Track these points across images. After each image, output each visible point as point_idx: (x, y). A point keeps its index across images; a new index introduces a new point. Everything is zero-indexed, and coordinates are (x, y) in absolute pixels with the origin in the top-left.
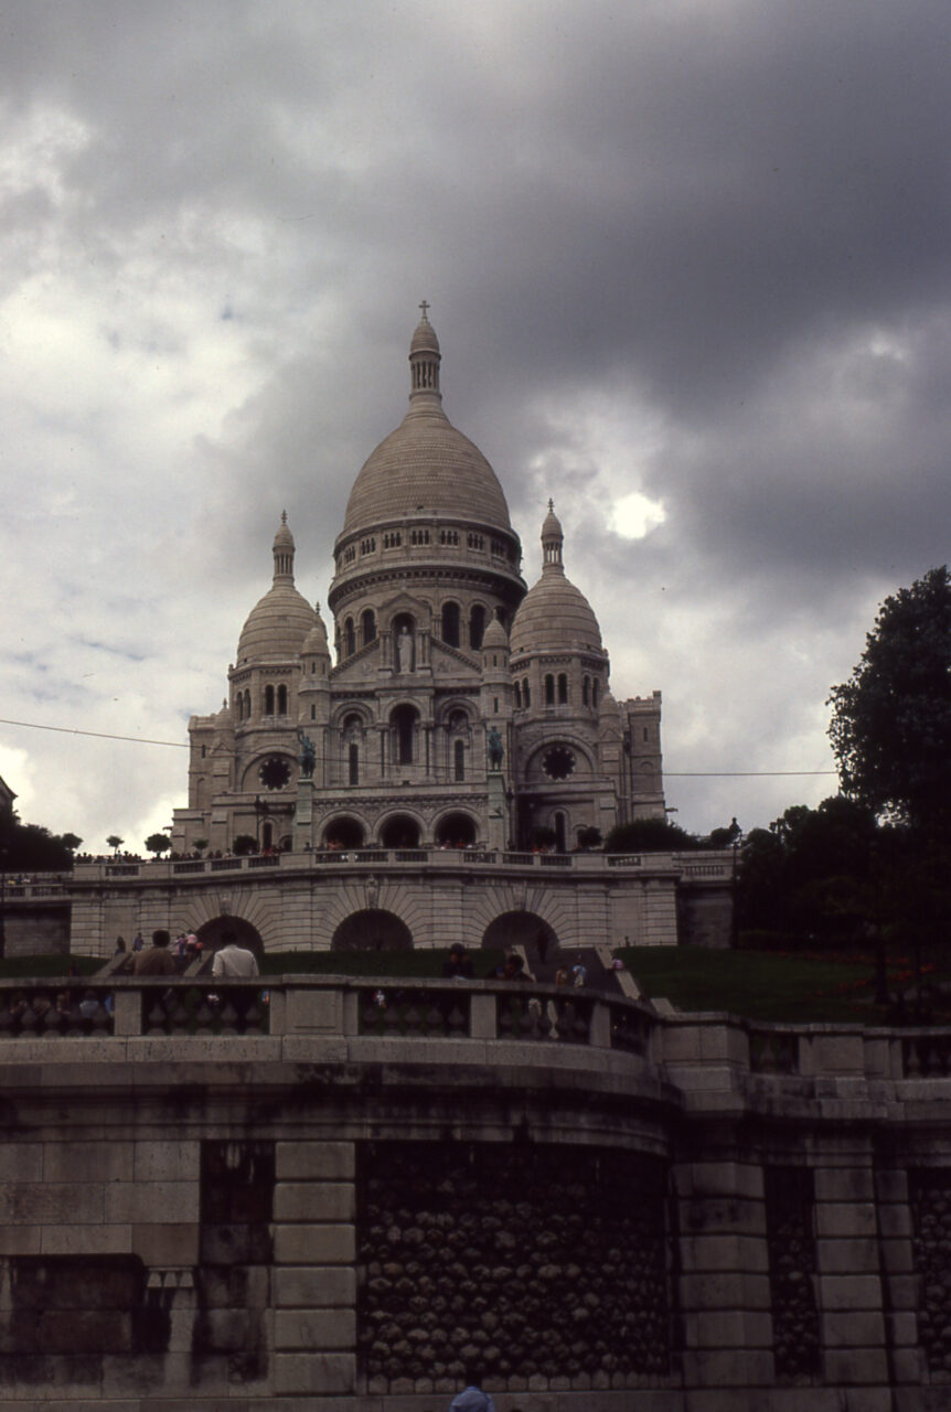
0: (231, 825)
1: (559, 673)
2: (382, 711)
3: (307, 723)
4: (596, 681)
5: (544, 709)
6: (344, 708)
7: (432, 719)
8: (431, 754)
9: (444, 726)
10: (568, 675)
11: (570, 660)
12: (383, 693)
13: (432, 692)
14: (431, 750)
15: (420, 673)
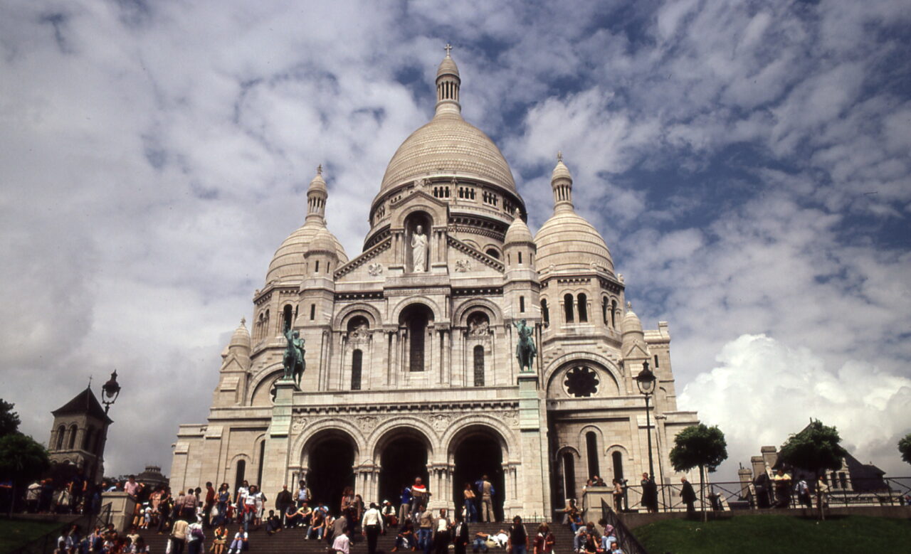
0: (225, 442)
1: (578, 292)
2: (390, 312)
3: (305, 325)
4: (614, 302)
5: (565, 327)
6: (349, 309)
7: (448, 320)
8: (445, 359)
9: (461, 329)
10: (587, 294)
11: (589, 280)
12: (392, 292)
13: (448, 291)
14: (445, 354)
15: (434, 271)
